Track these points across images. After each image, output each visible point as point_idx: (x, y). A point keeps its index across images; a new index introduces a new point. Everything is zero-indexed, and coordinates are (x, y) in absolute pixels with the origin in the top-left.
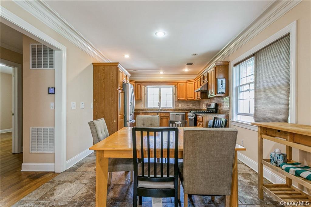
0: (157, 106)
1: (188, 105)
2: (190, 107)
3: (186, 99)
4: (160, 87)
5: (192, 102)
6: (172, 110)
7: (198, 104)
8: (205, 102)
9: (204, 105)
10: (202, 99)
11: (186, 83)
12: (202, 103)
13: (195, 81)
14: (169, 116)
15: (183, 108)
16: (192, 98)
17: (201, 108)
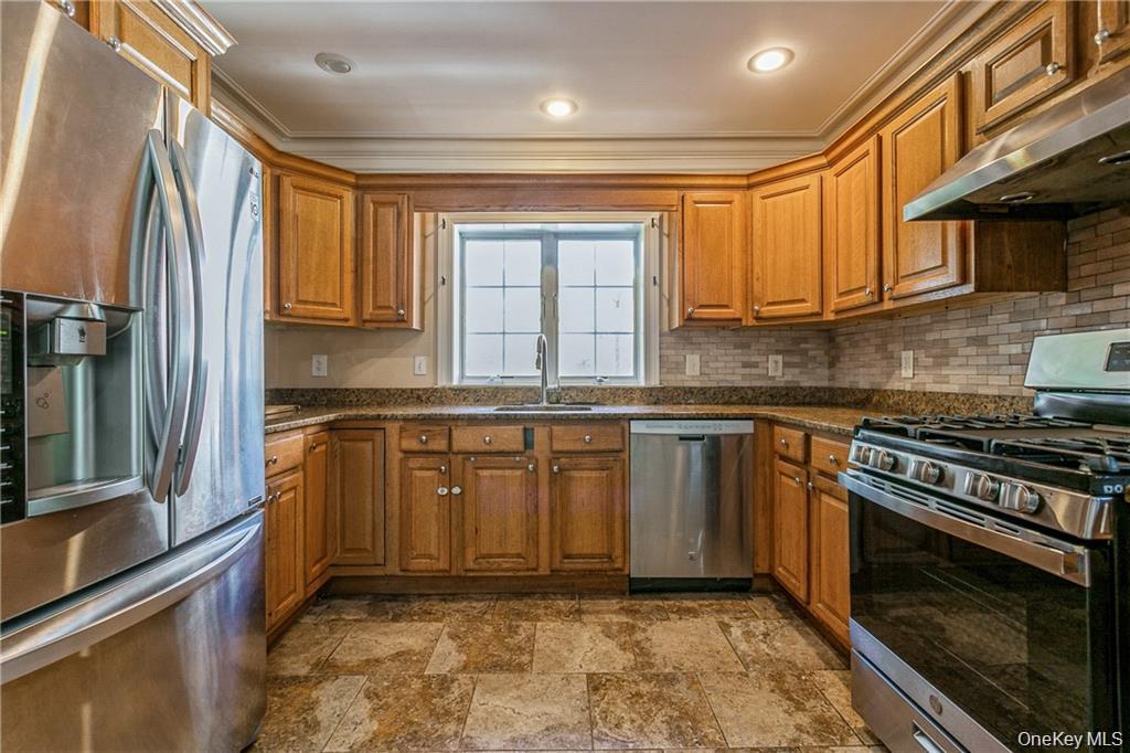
0: (524, 370)
1: (753, 359)
2: (766, 376)
3: (750, 313)
4: (549, 233)
5: (777, 341)
6: (637, 395)
7: (822, 352)
8: (930, 337)
9: (908, 356)
10: (979, 289)
11: (748, 193)
12: (878, 341)
13: (831, 164)
14: (621, 451)
15: (714, 385)
16: (803, 301)
17: (855, 386)
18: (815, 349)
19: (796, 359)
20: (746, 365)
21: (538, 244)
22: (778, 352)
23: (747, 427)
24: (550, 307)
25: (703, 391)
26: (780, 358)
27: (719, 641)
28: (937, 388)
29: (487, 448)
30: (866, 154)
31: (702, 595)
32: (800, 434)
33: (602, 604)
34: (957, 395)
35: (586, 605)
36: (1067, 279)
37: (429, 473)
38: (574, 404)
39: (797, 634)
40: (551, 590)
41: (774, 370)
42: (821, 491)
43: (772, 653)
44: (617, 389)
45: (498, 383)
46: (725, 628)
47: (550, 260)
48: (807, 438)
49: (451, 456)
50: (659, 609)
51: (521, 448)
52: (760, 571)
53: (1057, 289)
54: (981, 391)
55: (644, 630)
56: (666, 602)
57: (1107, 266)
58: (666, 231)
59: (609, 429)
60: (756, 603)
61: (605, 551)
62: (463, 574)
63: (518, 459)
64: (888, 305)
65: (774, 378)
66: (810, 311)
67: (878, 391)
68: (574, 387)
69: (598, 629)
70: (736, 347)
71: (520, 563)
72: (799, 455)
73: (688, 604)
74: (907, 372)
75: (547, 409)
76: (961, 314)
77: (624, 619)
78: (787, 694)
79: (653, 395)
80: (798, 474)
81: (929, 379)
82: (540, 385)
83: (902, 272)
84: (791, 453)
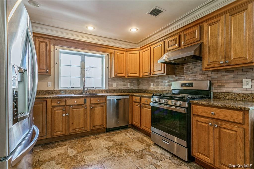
1: (126, 84)
2: (128, 87)
3: (127, 75)
4: (83, 54)
5: (129, 81)
6: (104, 91)
7: (136, 83)
8: (156, 81)
9: (152, 84)
10: (166, 74)
11: (127, 52)
12: (147, 81)
13: (141, 50)
14: (105, 103)
15: (118, 89)
16: (136, 74)
17: (143, 89)
18: (135, 82)
19: (132, 84)
20: (124, 85)
21: (80, 56)
22: (130, 83)
23: (128, 97)
24: (83, 71)
25: (117, 90)
26: (130, 84)
27: (126, 137)
28: (157, 89)
29: (75, 104)
30: (148, 50)
31: (120, 130)
32: (139, 97)
33: (101, 135)
34: (160, 90)
35: (98, 136)
36: (175, 74)
37: (60, 111)
38: (90, 93)
39: (138, 133)
40: (89, 134)
41: (129, 86)
42: (144, 107)
43: (136, 137)
44: (100, 90)
45: (70, 89)
46: (126, 134)
47: (83, 61)
48: (141, 98)
49: (66, 106)
50: (113, 134)
51: (84, 103)
52: (130, 123)
53: (174, 75)
54: (164, 90)
55: (112, 138)
56: (114, 132)
57: (180, 72)
58: (110, 57)
59: (103, 98)
60: (129, 130)
61: (102, 124)
62: (69, 134)
63: (83, 106)
64: (152, 75)
65: (129, 88)
66: (137, 76)
67: (147, 90)
68: (90, 90)
69: (103, 139)
70: (122, 82)
71: (83, 129)
72: (139, 101)
73: (118, 132)
74: (152, 87)
75: (85, 95)
76: (161, 78)
77: (107, 137)
78: (140, 142)
79: (107, 91)
80: (139, 105)
81: (156, 88)
82: (83, 89)
83: (155, 71)
84: (137, 101)
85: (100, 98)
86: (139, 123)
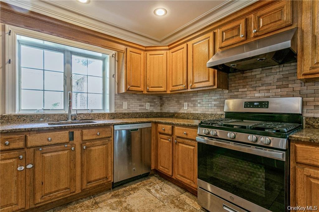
1: (142, 104)
2: (145, 109)
3: (145, 90)
4: (68, 51)
5: (148, 99)
6: (107, 116)
7: (159, 102)
8: (192, 99)
9: (186, 104)
11: (145, 52)
12: (177, 100)
13: (169, 49)
14: (111, 137)
15: (131, 112)
16: (161, 87)
17: (169, 112)
18: (157, 101)
19: (153, 104)
20: (140, 106)
21: (62, 55)
22: (149, 102)
23: (149, 125)
24: (68, 81)
25: (128, 114)
26: (149, 104)
27: (150, 196)
28: (194, 112)
29: (50, 143)
30: (183, 48)
31: (136, 181)
32: (171, 126)
33: (104, 197)
34: (200, 114)
35: (98, 199)
36: (228, 87)
38: (82, 120)
39: (168, 186)
40: (80, 198)
41: (148, 107)
42: (179, 142)
43: (166, 194)
44: (100, 114)
45: (42, 112)
46: (149, 190)
47: (68, 62)
48: (173, 128)
49: (26, 150)
50: (125, 191)
51: (68, 141)
52: (152, 169)
53: (225, 89)
54: (207, 113)
55: (125, 202)
56: (126, 188)
57: (237, 85)
58: (117, 59)
59: (107, 129)
60: (152, 179)
61: (105, 176)
62: (33, 206)
63: (66, 146)
64: (189, 90)
65: (147, 109)
66: (163, 90)
67: (177, 113)
68: (82, 114)
69: (108, 208)
70: (137, 100)
71: (67, 191)
72: (170, 133)
73: (134, 186)
74: (186, 108)
75: (72, 123)
76: (201, 94)
77: (116, 200)
78: (177, 206)
79: (113, 116)
80: (169, 138)
81: (192, 110)
82: (67, 112)
83: (195, 81)
84: (166, 132)
85: (101, 130)
86: (171, 168)
